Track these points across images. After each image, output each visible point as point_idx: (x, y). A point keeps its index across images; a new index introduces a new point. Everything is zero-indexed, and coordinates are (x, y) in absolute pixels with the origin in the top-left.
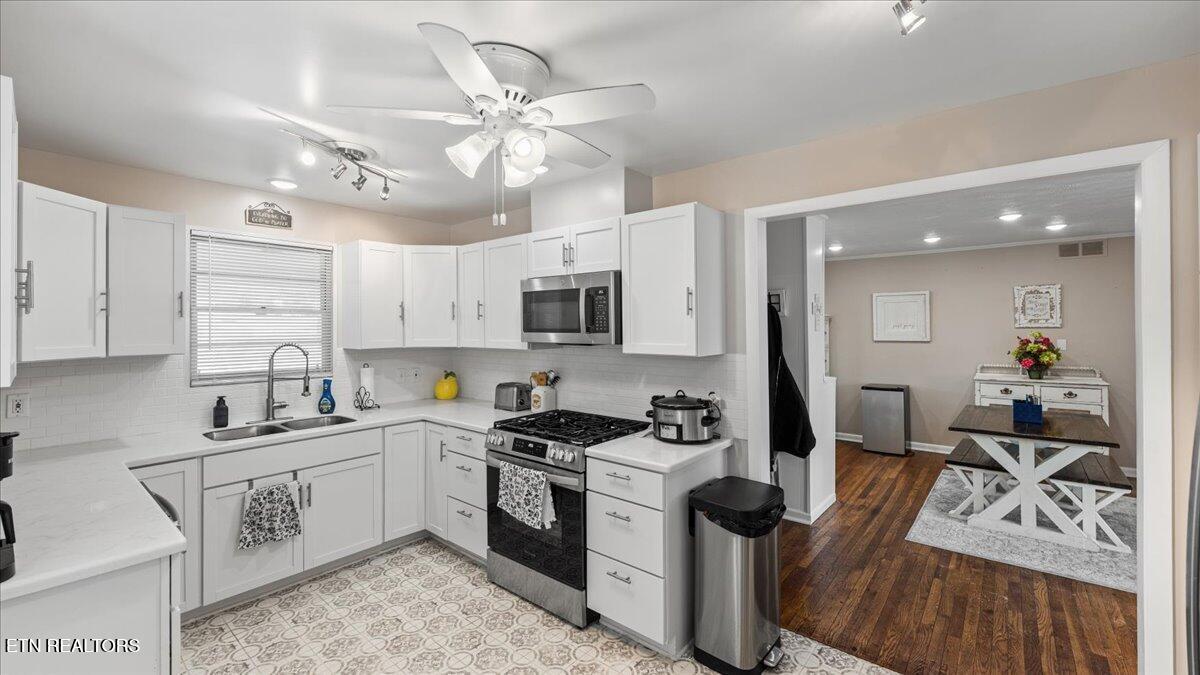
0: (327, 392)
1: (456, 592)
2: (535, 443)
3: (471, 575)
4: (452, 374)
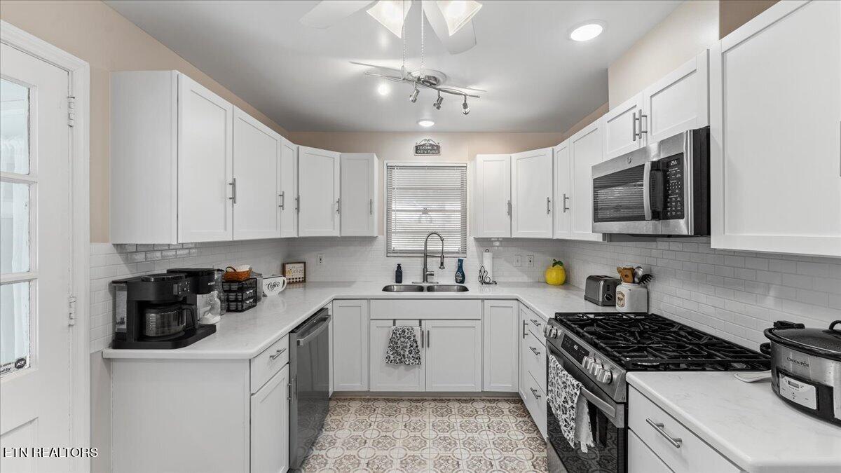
0: (460, 268)
1: (514, 464)
2: (579, 346)
3: (537, 454)
4: (560, 263)
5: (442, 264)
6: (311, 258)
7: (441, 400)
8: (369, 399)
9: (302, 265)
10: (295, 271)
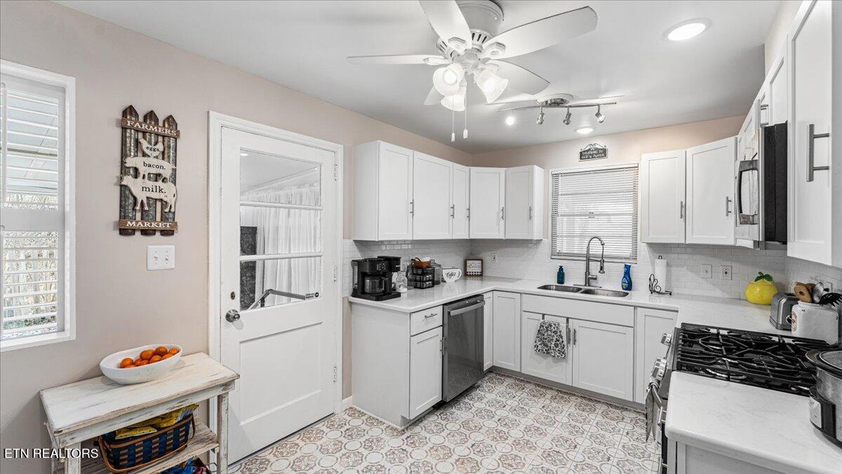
0: (627, 275)
4: (768, 278)
5: (602, 268)
6: (487, 257)
7: (590, 400)
8: (522, 379)
9: (480, 262)
10: (474, 267)
